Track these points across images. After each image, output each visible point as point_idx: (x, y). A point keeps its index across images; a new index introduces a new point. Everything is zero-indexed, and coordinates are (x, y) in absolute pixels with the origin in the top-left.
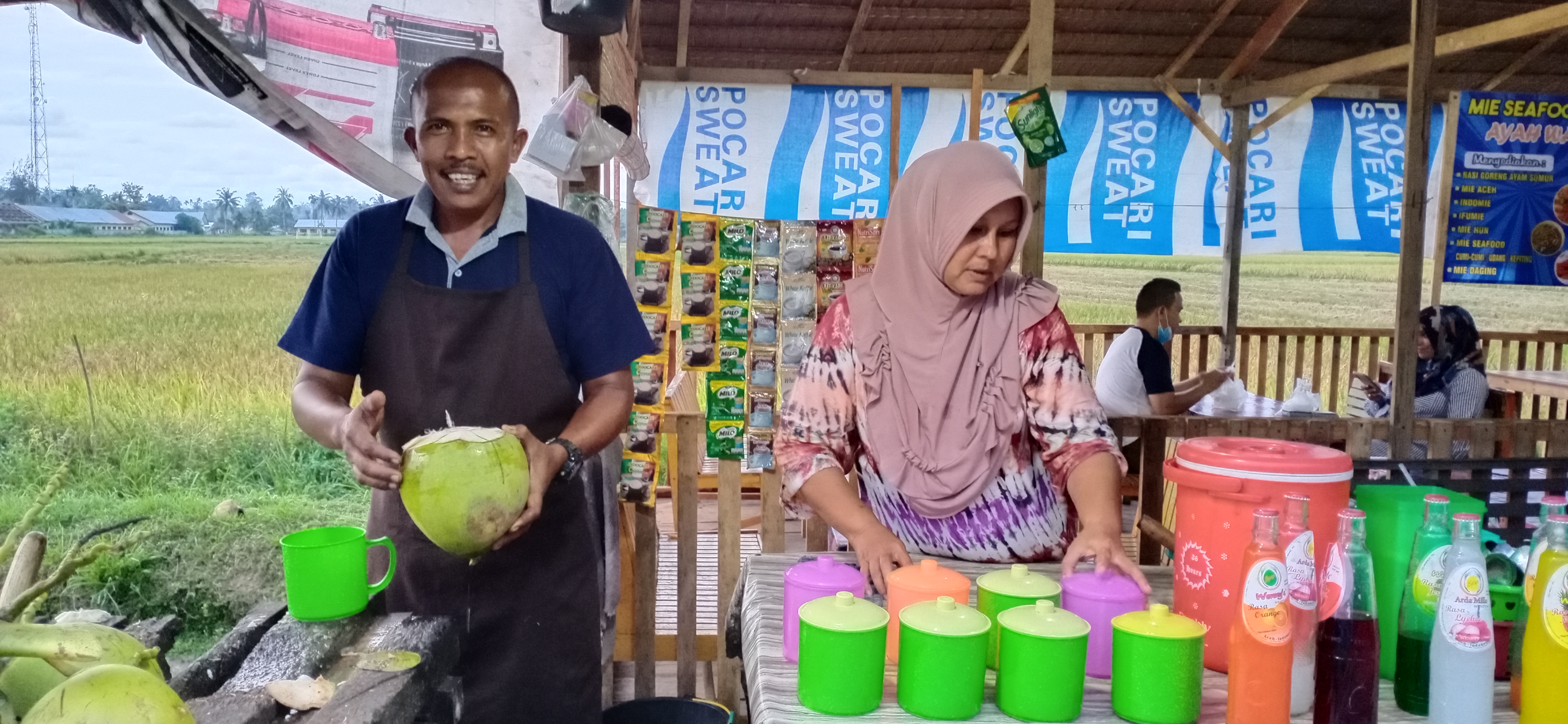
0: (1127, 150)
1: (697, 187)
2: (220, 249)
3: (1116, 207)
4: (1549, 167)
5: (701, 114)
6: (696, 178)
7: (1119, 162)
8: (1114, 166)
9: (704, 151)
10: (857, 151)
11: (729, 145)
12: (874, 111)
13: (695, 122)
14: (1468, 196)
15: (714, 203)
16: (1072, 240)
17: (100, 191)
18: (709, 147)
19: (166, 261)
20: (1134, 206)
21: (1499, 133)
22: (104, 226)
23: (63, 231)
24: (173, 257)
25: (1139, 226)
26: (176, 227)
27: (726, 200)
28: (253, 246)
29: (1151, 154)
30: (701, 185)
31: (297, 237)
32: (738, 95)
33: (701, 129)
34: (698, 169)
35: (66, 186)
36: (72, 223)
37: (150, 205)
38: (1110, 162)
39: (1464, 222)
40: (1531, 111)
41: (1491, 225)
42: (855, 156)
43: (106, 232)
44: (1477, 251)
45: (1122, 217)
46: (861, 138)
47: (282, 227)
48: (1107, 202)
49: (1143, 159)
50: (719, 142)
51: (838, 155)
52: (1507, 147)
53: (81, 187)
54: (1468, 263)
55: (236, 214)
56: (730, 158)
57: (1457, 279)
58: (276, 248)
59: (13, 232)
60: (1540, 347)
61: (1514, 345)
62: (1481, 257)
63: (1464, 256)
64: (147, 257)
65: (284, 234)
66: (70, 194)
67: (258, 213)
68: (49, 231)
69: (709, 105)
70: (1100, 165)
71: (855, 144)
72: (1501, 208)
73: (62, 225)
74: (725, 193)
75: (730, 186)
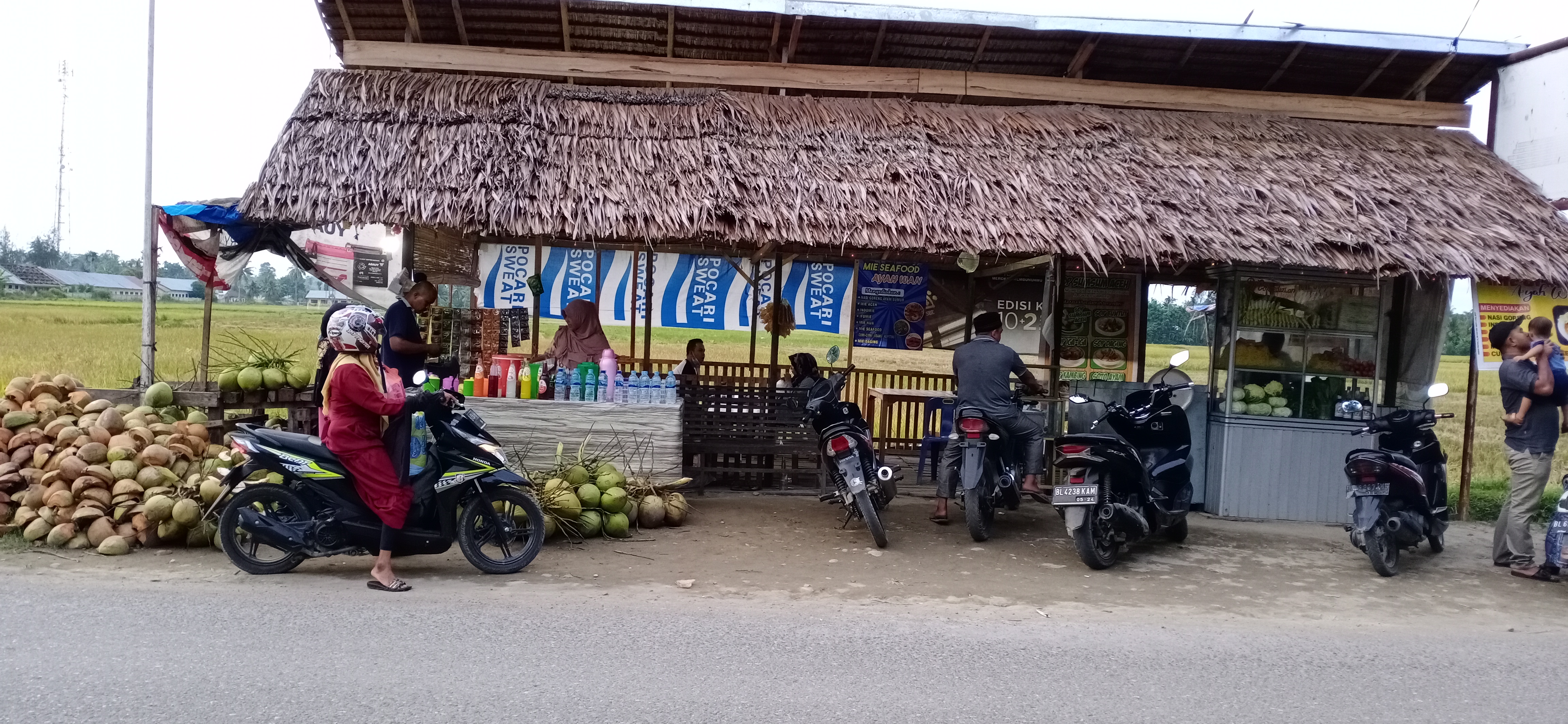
0: (704, 282)
1: (503, 291)
2: (235, 317)
3: (698, 307)
4: (902, 295)
5: (507, 259)
6: (502, 287)
7: (700, 287)
8: (698, 289)
9: (506, 275)
10: (580, 277)
11: (519, 273)
12: (588, 259)
13: (504, 262)
14: (864, 307)
15: (510, 299)
16: (678, 321)
17: (116, 257)
18: (509, 274)
19: (187, 326)
20: (706, 307)
21: (878, 279)
22: (122, 291)
23: (83, 295)
24: (193, 322)
25: (709, 316)
26: (191, 295)
27: (516, 297)
28: (266, 314)
29: (715, 284)
30: (504, 290)
31: (308, 307)
32: (525, 250)
33: (506, 266)
34: (503, 283)
35: (84, 252)
36: (91, 287)
37: (166, 272)
38: (696, 287)
39: (862, 319)
40: (893, 269)
41: (875, 321)
42: (578, 279)
43: (124, 296)
44: (869, 332)
45: (701, 312)
46: (582, 272)
47: (293, 298)
48: (694, 304)
49: (712, 286)
50: (514, 272)
51: (570, 279)
52: (882, 285)
53: (100, 252)
54: (864, 338)
55: (250, 283)
56: (519, 279)
57: (860, 345)
58: (287, 317)
59: (36, 294)
60: (901, 379)
61: (889, 377)
62: (870, 335)
63: (863, 335)
64: (171, 321)
65: (295, 304)
66: (90, 259)
67: (271, 283)
68: (70, 294)
69: (512, 254)
70: (691, 288)
71: (579, 274)
72: (879, 313)
73: (82, 289)
74: (515, 294)
75: (518, 291)
